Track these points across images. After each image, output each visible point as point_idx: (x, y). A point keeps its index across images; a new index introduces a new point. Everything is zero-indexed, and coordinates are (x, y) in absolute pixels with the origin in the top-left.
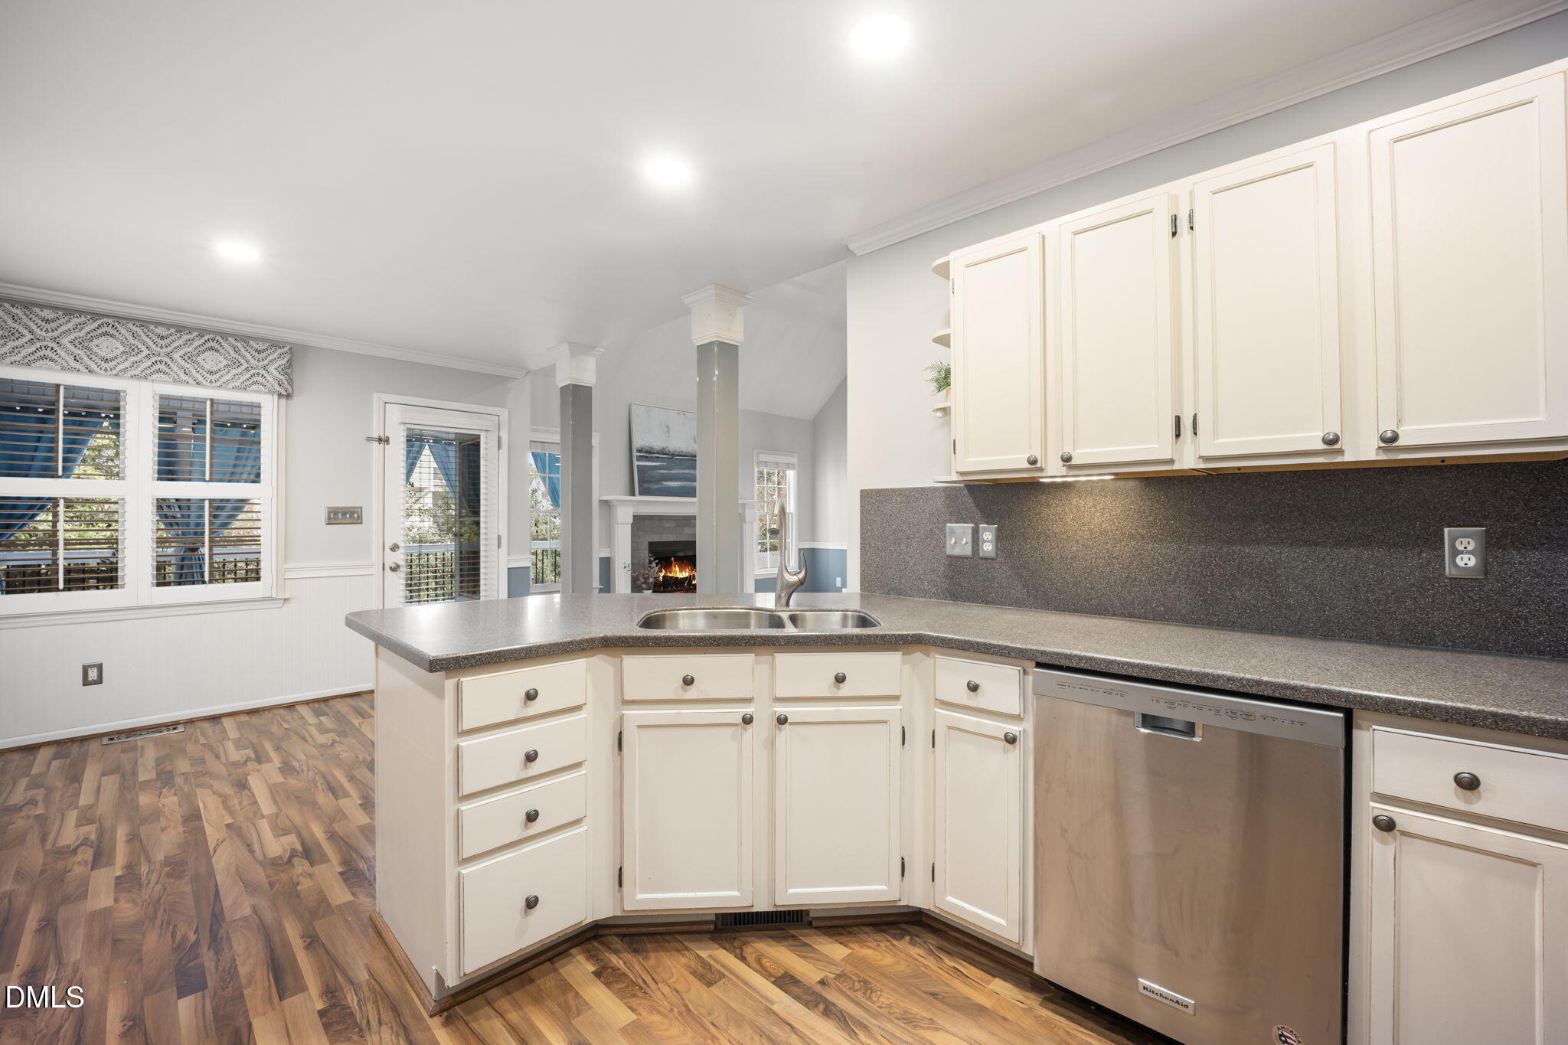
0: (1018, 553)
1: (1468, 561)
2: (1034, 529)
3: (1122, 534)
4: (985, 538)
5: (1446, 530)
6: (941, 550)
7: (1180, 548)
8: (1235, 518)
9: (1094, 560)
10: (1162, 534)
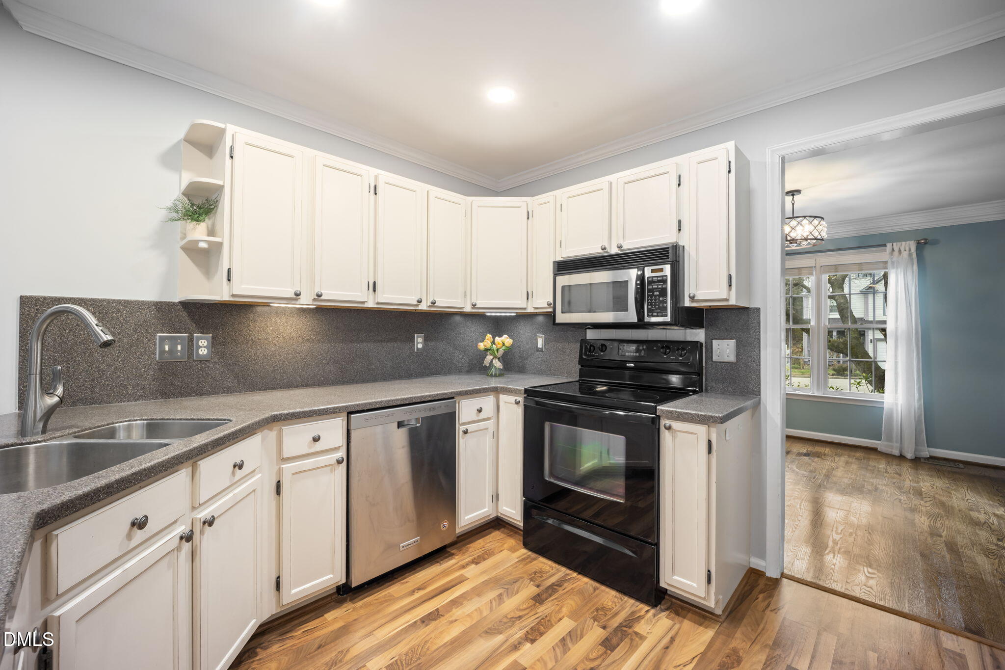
0: (230, 354)
1: (420, 346)
2: (244, 338)
3: (303, 339)
4: (201, 344)
5: (416, 335)
6: (149, 356)
7: (331, 345)
8: (355, 330)
9: (285, 355)
10: (323, 339)
